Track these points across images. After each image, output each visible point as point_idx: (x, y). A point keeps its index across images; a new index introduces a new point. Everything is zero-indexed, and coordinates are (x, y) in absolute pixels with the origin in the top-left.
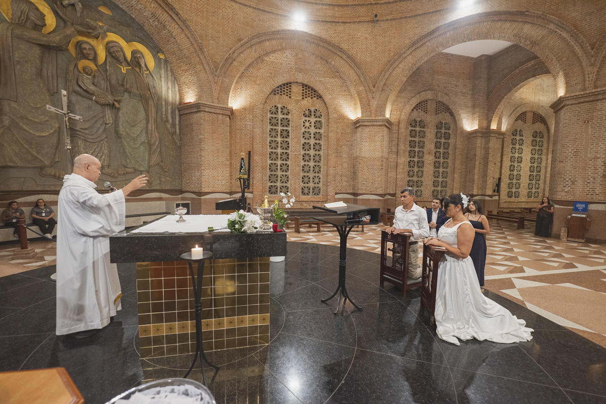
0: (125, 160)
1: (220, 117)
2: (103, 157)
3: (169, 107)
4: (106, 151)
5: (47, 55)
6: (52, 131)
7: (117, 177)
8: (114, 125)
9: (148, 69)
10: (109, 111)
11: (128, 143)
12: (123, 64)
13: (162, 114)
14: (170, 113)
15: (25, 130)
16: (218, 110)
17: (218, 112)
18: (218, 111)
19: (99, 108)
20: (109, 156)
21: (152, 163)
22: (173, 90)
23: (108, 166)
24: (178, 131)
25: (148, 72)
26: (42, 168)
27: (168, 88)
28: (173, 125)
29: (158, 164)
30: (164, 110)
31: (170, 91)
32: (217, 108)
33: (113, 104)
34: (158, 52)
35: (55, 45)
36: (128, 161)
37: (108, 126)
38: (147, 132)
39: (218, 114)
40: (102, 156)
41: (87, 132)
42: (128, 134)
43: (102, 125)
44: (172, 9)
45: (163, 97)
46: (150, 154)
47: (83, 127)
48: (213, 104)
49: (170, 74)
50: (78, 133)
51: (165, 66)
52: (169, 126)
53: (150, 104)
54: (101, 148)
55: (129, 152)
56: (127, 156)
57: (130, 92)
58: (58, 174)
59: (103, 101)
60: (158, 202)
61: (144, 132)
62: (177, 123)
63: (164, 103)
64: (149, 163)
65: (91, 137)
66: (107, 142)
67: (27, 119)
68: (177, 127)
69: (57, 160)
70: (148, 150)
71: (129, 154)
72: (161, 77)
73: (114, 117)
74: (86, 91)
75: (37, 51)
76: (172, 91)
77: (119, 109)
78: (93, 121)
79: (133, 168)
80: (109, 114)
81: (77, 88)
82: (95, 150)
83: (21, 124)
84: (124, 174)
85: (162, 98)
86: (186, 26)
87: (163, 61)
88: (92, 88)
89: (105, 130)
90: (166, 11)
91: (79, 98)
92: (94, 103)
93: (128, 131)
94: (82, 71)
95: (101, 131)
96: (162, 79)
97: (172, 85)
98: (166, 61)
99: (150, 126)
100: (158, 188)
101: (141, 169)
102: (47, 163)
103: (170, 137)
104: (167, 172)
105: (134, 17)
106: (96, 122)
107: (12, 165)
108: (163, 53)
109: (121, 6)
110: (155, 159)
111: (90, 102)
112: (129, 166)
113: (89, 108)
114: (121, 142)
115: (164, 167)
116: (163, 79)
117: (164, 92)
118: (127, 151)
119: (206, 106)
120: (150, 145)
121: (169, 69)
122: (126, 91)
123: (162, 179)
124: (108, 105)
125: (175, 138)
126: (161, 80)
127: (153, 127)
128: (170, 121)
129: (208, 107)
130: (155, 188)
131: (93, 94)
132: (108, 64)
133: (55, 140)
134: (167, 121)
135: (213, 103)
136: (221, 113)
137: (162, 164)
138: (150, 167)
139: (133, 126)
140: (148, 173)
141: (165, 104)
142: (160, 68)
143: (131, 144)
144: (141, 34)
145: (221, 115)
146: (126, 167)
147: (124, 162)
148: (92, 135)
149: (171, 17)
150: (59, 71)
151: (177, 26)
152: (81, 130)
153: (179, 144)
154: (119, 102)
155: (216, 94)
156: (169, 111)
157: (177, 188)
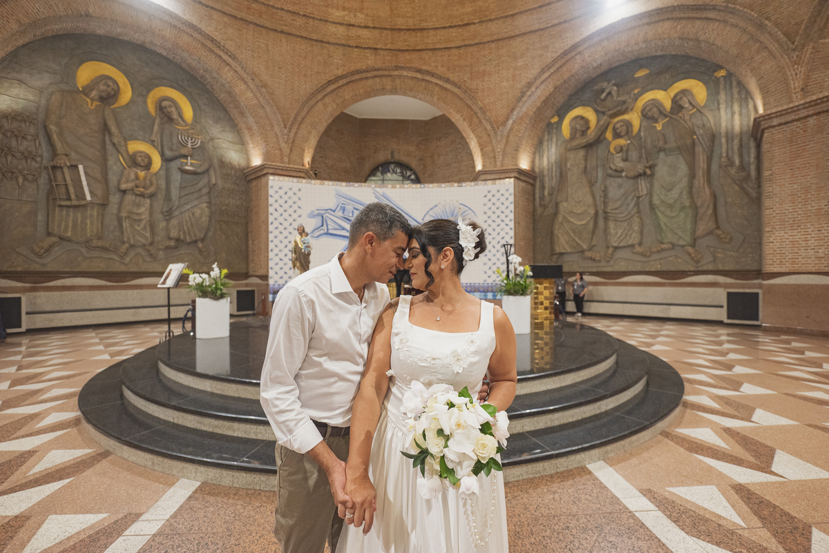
0: (660, 235)
1: (812, 121)
2: (634, 234)
3: (736, 142)
4: (636, 228)
5: (590, 152)
6: (589, 218)
7: (649, 256)
8: (648, 196)
9: (694, 107)
10: (643, 182)
11: (662, 213)
12: (659, 120)
13: (721, 157)
14: (736, 151)
15: (571, 222)
16: (803, 111)
17: (802, 115)
18: (803, 113)
19: (632, 181)
20: (641, 232)
21: (699, 233)
22: (744, 111)
23: (640, 244)
24: (753, 173)
25: (695, 110)
26: (583, 252)
27: (733, 114)
28: (742, 167)
29: (710, 233)
30: (724, 150)
31: (737, 117)
32: (799, 110)
33: (645, 173)
34: (714, 71)
35: (592, 141)
36: (663, 235)
37: (641, 199)
38: (690, 193)
39: (806, 117)
40: (632, 234)
41: (617, 211)
42: (663, 201)
43: (632, 199)
44: (705, 9)
45: (723, 130)
46: (695, 222)
47: (614, 207)
48: (791, 105)
49: (735, 91)
50: (610, 214)
51: (728, 83)
52: (733, 171)
53: (696, 152)
54: (631, 225)
55: (665, 224)
56: (662, 229)
57: (664, 150)
58: (593, 256)
59: (632, 174)
60: (710, 290)
61: (685, 193)
62: (752, 160)
63: (724, 140)
64: (694, 232)
65: (621, 216)
66: (637, 217)
67: (574, 213)
68: (753, 168)
69: (594, 243)
70: (690, 216)
71: (664, 227)
72: (719, 104)
73: (648, 185)
74: (616, 171)
75: (582, 153)
76: (741, 114)
77: (652, 175)
78: (623, 199)
79: (670, 243)
80: (643, 185)
81: (610, 171)
82: (625, 229)
83: (569, 218)
84: (658, 252)
85: (720, 133)
86: (731, 12)
87: (722, 79)
88: (621, 165)
89: (637, 204)
90: (698, 18)
91: (612, 179)
92: (625, 179)
93: (662, 197)
94: (614, 152)
95: (632, 205)
96: (721, 106)
97: (741, 106)
98: (730, 75)
99: (696, 182)
100: (710, 267)
101: (682, 243)
102: (585, 247)
103: (737, 188)
104: (729, 243)
105: (674, 53)
106: (626, 199)
107: (563, 251)
108: (721, 68)
109: (658, 54)
110: (704, 226)
111: (619, 180)
112: (665, 241)
113: (620, 186)
114: (655, 214)
115: (722, 236)
116: (723, 107)
117: (724, 124)
118: (662, 223)
119: (772, 118)
120: (695, 208)
121: (734, 84)
122: (661, 150)
123: (719, 255)
124: (640, 175)
125: (745, 186)
126: (719, 109)
127: (702, 181)
128: (737, 162)
129: (777, 117)
130: (705, 268)
131: (622, 171)
132: (642, 129)
133: (591, 225)
134: (731, 164)
135: (792, 102)
136: (811, 113)
137: (719, 232)
138: (695, 240)
139: (669, 190)
140: (693, 246)
141: (727, 141)
142: (718, 93)
143: (668, 213)
144: (687, 66)
145: (815, 117)
146: (662, 243)
147: (659, 238)
148: (622, 213)
149: (707, 19)
150: (599, 161)
151: (717, 24)
152: (612, 211)
153: (754, 195)
154: (651, 167)
155: (796, 84)
156: (736, 148)
157: (749, 268)
